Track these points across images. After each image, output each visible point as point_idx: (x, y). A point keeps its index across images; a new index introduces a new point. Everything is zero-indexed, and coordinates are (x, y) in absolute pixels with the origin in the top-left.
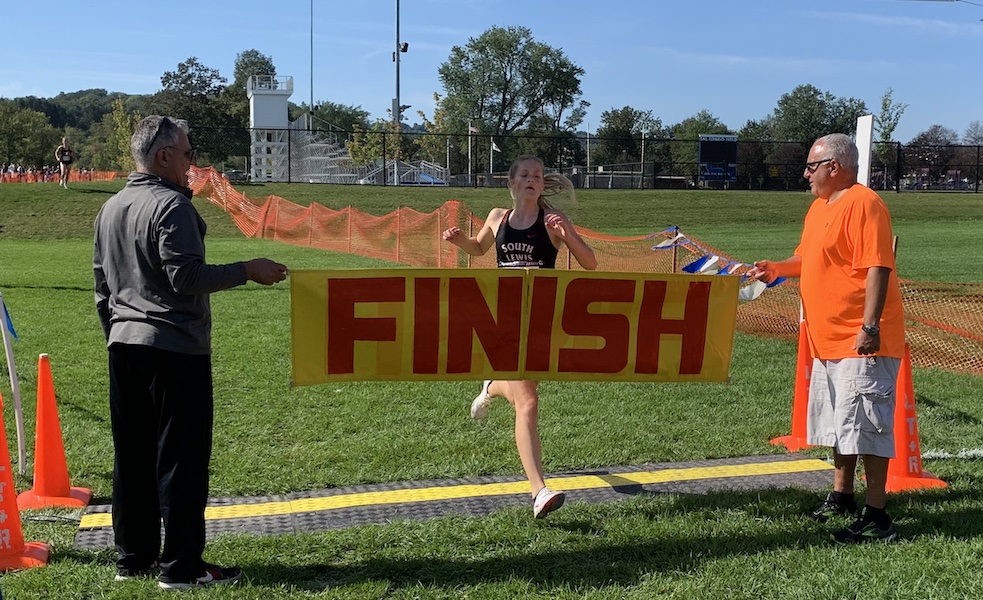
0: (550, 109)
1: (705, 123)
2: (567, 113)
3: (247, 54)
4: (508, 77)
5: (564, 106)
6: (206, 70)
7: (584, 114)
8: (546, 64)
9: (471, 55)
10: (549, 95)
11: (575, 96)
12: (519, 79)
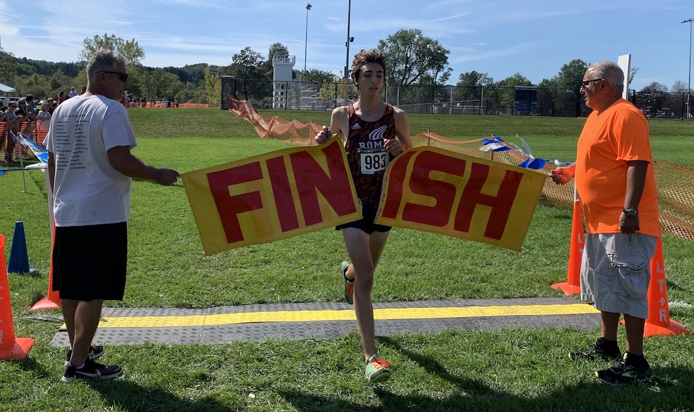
0: (431, 72)
1: (519, 80)
2: (441, 74)
3: (275, 45)
4: (408, 56)
5: (438, 71)
6: (254, 53)
7: (449, 75)
8: (429, 48)
9: (389, 45)
10: (431, 65)
11: (445, 65)
12: (414, 56)
